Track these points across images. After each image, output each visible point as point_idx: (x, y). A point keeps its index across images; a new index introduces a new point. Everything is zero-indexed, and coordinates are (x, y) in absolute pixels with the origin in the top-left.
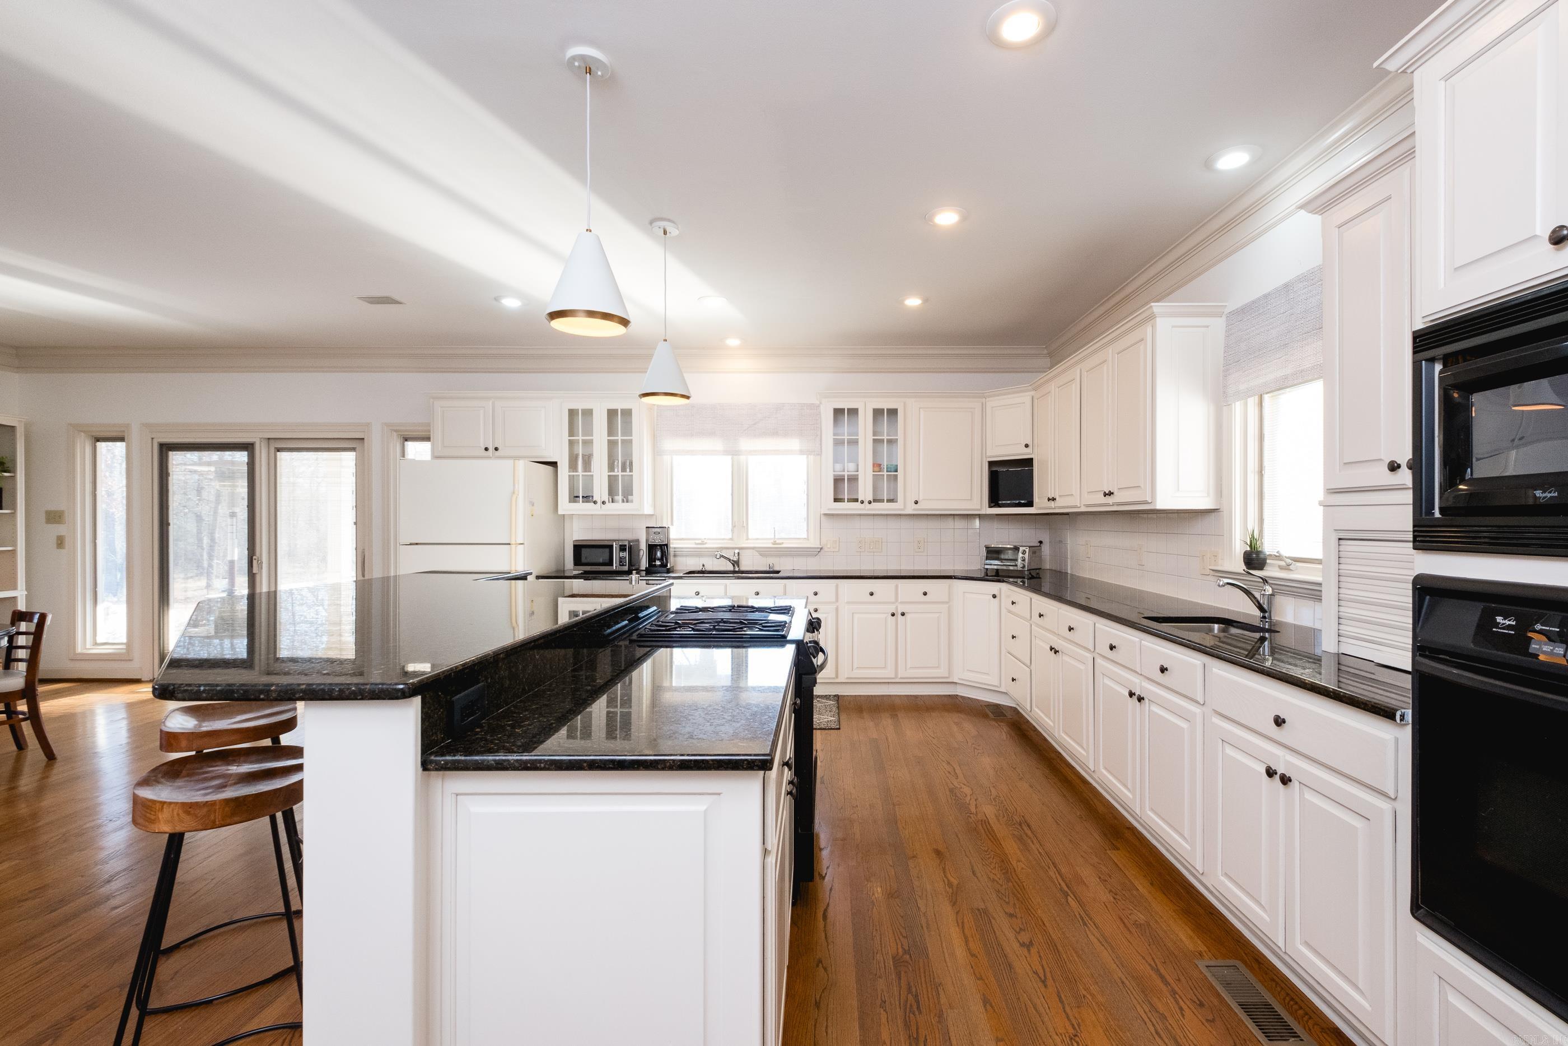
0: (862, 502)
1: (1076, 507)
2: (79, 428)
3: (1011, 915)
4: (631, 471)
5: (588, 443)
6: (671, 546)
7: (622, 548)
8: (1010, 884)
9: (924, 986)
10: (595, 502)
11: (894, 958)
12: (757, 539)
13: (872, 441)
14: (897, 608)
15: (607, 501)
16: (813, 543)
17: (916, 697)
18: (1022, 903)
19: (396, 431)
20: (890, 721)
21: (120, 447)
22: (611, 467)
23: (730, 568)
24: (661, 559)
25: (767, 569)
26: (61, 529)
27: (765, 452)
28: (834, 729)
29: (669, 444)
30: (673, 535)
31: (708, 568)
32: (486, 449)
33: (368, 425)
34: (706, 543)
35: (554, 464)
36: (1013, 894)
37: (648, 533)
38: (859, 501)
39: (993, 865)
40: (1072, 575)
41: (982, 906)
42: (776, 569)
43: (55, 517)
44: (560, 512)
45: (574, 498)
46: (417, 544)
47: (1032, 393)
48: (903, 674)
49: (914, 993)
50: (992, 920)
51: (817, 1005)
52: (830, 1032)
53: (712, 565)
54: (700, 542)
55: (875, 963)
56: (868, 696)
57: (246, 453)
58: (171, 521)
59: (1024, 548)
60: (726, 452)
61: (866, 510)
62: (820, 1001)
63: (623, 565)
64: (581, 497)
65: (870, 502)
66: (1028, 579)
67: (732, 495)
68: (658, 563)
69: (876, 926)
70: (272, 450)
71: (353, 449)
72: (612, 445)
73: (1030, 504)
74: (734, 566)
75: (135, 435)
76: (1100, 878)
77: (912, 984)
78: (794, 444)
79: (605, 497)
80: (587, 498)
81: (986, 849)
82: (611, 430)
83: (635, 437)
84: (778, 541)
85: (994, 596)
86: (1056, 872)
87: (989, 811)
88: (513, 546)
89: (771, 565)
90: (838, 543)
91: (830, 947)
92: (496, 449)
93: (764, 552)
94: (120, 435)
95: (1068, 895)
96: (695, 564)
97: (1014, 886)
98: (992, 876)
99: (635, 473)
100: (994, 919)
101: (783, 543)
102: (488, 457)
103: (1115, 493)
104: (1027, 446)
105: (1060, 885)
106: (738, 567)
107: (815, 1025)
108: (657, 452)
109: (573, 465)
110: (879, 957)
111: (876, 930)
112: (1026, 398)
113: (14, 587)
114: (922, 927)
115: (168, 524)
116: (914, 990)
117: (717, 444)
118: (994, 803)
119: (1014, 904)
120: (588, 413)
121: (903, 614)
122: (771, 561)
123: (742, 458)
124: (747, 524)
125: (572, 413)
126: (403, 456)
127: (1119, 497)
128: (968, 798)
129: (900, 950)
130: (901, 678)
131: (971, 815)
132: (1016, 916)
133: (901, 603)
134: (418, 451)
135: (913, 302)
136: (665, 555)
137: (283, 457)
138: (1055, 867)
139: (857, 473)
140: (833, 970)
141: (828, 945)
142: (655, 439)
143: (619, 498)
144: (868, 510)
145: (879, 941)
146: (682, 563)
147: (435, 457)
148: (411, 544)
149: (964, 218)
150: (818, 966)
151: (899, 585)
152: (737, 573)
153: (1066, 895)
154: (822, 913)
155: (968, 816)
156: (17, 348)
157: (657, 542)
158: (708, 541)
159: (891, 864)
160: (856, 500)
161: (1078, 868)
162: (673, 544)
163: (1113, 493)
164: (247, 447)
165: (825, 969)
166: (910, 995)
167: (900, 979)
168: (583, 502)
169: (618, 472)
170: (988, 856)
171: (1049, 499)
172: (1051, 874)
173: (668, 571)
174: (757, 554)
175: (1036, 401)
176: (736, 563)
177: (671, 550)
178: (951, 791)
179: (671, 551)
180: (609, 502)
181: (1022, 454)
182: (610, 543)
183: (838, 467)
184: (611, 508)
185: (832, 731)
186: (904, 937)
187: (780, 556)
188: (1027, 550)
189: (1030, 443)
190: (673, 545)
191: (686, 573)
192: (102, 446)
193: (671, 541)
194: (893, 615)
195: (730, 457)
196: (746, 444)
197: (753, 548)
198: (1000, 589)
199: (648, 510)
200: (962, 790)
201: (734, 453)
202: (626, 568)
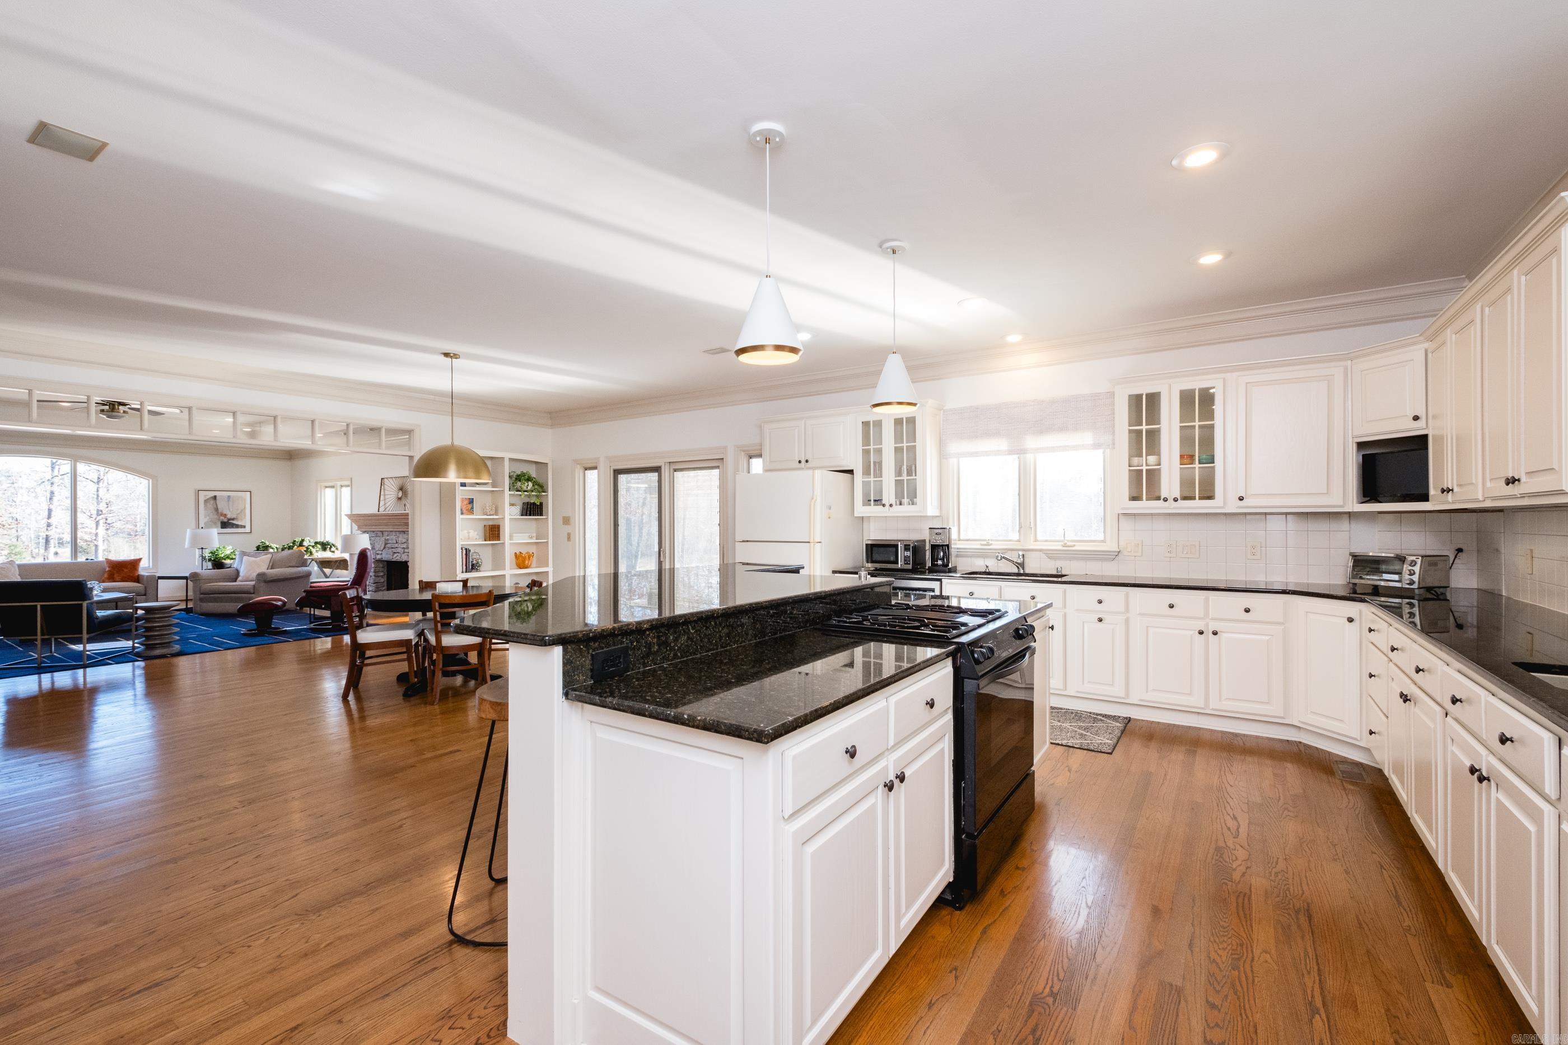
0: (1165, 500)
1: (1477, 501)
2: (577, 462)
3: (1213, 1006)
4: (916, 475)
5: (879, 451)
6: (953, 546)
7: (907, 548)
8: (1236, 973)
9: (1053, 1033)
10: (884, 505)
11: (1035, 995)
12: (1046, 541)
13: (1178, 428)
14: (1207, 625)
15: (894, 504)
16: (1111, 546)
17: (1236, 735)
18: (1238, 998)
19: (744, 451)
20: (1181, 757)
21: (595, 472)
22: (899, 473)
23: (1016, 570)
24: (943, 559)
25: (1054, 572)
26: (567, 529)
27: (1053, 449)
28: (1104, 753)
29: (954, 447)
30: (954, 535)
31: (991, 570)
32: (800, 462)
33: (725, 448)
34: (991, 544)
35: (851, 472)
36: (1233, 985)
37: (930, 534)
38: (1162, 498)
39: (1225, 945)
40: (1508, 598)
41: (1179, 984)
42: (1064, 573)
43: (567, 521)
44: (856, 515)
45: (867, 502)
46: (747, 541)
47: (1426, 345)
48: (1215, 705)
49: (1037, 1036)
50: (1182, 1002)
51: (930, 1006)
52: (928, 1032)
53: (994, 566)
54: (985, 543)
55: (1011, 992)
56: (1169, 725)
57: (657, 474)
58: (619, 523)
59: (1413, 558)
60: (1011, 452)
61: (1171, 507)
62: (934, 1004)
63: (907, 564)
64: (872, 501)
65: (1175, 500)
66: (1419, 601)
67: (1019, 495)
68: (940, 562)
69: (1034, 958)
70: (672, 470)
71: (718, 467)
72: (898, 450)
73: (1425, 498)
74: (1018, 568)
75: (602, 466)
76: (1388, 1010)
77: (1040, 1027)
78: (1087, 437)
79: (893, 501)
80: (878, 501)
81: (1227, 925)
82: (898, 437)
83: (918, 444)
84: (1068, 544)
85: (1351, 620)
86: (1317, 982)
87: (1258, 882)
88: (812, 544)
89: (1059, 569)
90: (1140, 546)
91: (972, 960)
92: (807, 461)
93: (1051, 555)
94: (593, 465)
95: (1318, 1013)
96: (979, 565)
97: (1239, 978)
98: (1213, 955)
99: (919, 477)
100: (1186, 1002)
101: (1074, 545)
102: (802, 469)
103: (1523, 480)
104: (1416, 418)
105: (1313, 997)
106: (1023, 569)
107: (918, 1021)
108: (942, 456)
109: (866, 472)
110: (1019, 988)
111: (1032, 962)
112: (1416, 353)
113: (547, 566)
114: (1087, 978)
115: (618, 525)
116: (1038, 1033)
117: (1001, 444)
118: (1273, 878)
119: (1226, 996)
120: (878, 424)
121: (1215, 633)
122: (1059, 564)
123: (1030, 456)
124: (1035, 525)
125: (866, 424)
126: (749, 473)
127: (1528, 485)
128: (1238, 862)
129: (1047, 990)
130: (1213, 709)
131: (1230, 883)
132: (1220, 1010)
133: (1213, 619)
134: (757, 465)
135: (1211, 259)
136: (947, 556)
137: (678, 475)
138: (1320, 975)
139: (1158, 467)
140: (964, 982)
141: (972, 958)
142: (941, 445)
143: (905, 501)
144: (1175, 508)
145: (1029, 973)
146: (963, 565)
147: (766, 470)
148: (743, 541)
149: (1224, 155)
150: (951, 972)
151: (1210, 598)
152: (1021, 575)
153: (1315, 1011)
154: (985, 925)
155: (1224, 883)
156: (550, 413)
157: (939, 542)
158: (992, 542)
159: (1090, 904)
160: (1158, 498)
161: (1356, 988)
162: (955, 544)
163: (1519, 480)
164: (657, 469)
165: (956, 978)
166: (1031, 1037)
167: (1029, 1017)
168: (875, 505)
169: (905, 477)
170: (1222, 933)
171: (1443, 491)
172: (1309, 981)
173: (950, 571)
174: (1044, 556)
175: (1430, 355)
176: (1022, 565)
177: (952, 550)
178: (1218, 849)
179: (953, 552)
180: (896, 505)
181: (1408, 429)
182: (896, 543)
183: (1136, 460)
184: (898, 511)
185: (1100, 754)
186: (1059, 980)
187: (1071, 559)
188: (1419, 561)
189: (1421, 413)
190: (954, 546)
191: (966, 574)
192: (588, 472)
193: (952, 542)
194: (1201, 633)
195: (1016, 456)
196: (1032, 442)
197: (1041, 550)
198: (1360, 611)
199: (932, 510)
200: (1233, 852)
201: (1021, 452)
202: (910, 567)
